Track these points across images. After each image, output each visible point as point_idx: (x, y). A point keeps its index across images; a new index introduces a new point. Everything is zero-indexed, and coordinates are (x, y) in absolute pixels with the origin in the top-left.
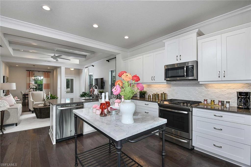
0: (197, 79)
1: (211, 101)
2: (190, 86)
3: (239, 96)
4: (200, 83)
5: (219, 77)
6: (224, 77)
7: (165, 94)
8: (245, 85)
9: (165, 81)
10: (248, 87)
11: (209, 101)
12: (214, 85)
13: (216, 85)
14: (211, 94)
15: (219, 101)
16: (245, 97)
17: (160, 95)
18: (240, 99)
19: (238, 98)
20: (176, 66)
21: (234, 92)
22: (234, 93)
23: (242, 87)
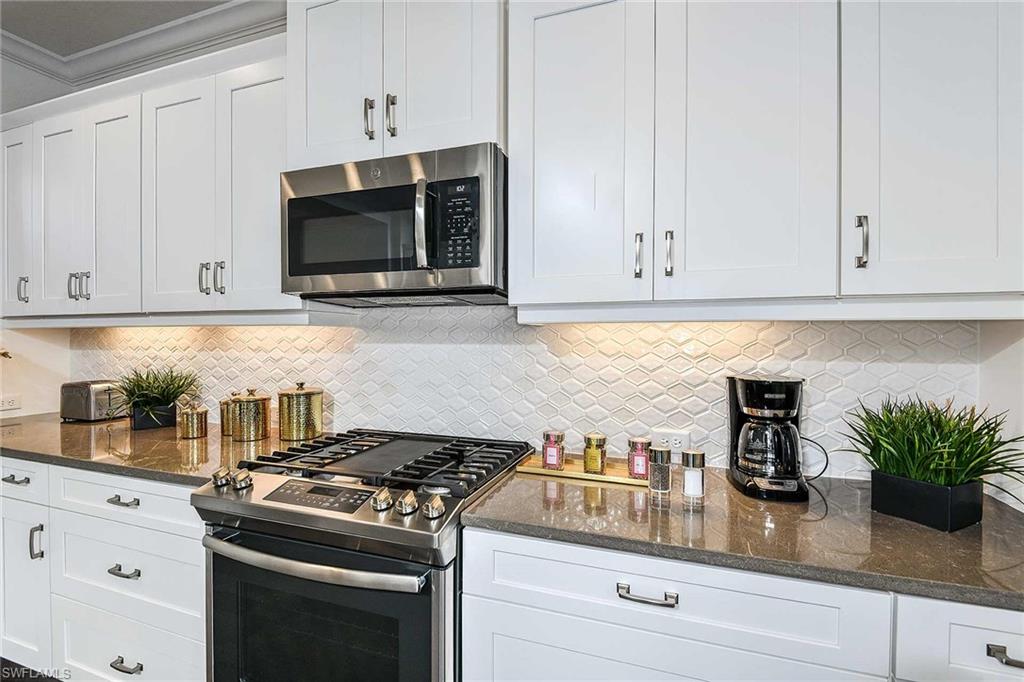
0: (501, 286)
1: (588, 441)
2: (466, 341)
3: (745, 410)
4: (523, 317)
5: (638, 275)
6: (669, 274)
7: (309, 396)
8: (761, 335)
9: (294, 301)
10: (777, 345)
11: (574, 443)
12: (597, 332)
13: (609, 336)
14: (581, 391)
15: (633, 445)
16: (781, 413)
17: (274, 404)
18: (750, 429)
19: (738, 420)
20: (355, 184)
21: (706, 376)
22: (706, 382)
23: (747, 346)
